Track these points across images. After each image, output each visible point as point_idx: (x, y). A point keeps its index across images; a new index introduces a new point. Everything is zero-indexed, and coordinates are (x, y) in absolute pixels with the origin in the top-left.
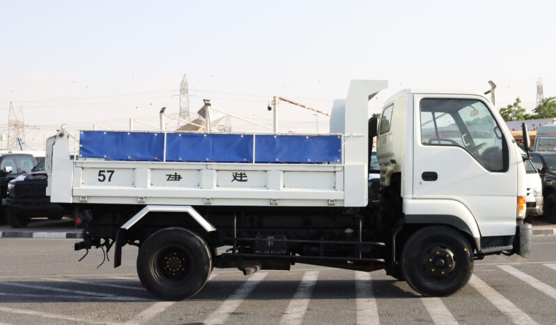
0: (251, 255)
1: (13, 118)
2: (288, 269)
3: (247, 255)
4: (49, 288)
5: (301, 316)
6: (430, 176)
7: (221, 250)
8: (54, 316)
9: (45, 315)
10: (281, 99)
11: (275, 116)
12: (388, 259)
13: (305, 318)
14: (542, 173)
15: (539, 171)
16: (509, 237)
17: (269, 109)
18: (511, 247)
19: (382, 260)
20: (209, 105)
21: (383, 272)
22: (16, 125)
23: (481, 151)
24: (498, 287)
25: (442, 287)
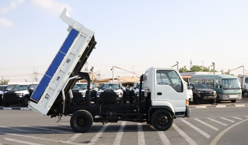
0: (105, 118)
1: (34, 71)
2: (117, 122)
3: (104, 118)
4: (43, 129)
5: (121, 138)
6: (160, 94)
7: (96, 117)
8: (44, 139)
9: (41, 139)
10: (115, 67)
11: (113, 72)
12: (147, 119)
13: (122, 139)
14: (193, 89)
15: (192, 89)
16: (184, 112)
17: (111, 70)
18: (184, 115)
19: (145, 115)
20: (93, 68)
21: (146, 122)
22: (35, 73)
23: (175, 86)
24: (181, 127)
25: (164, 128)
